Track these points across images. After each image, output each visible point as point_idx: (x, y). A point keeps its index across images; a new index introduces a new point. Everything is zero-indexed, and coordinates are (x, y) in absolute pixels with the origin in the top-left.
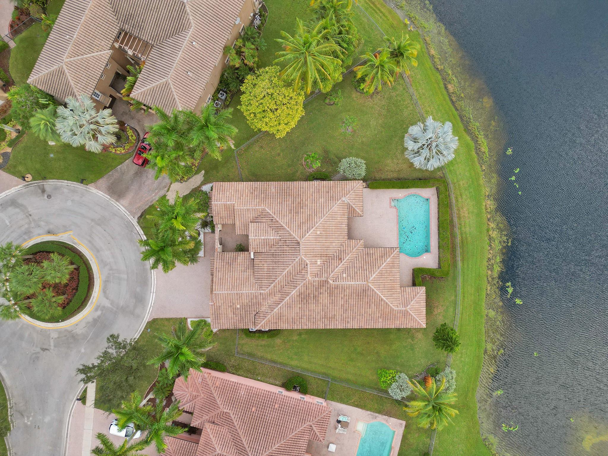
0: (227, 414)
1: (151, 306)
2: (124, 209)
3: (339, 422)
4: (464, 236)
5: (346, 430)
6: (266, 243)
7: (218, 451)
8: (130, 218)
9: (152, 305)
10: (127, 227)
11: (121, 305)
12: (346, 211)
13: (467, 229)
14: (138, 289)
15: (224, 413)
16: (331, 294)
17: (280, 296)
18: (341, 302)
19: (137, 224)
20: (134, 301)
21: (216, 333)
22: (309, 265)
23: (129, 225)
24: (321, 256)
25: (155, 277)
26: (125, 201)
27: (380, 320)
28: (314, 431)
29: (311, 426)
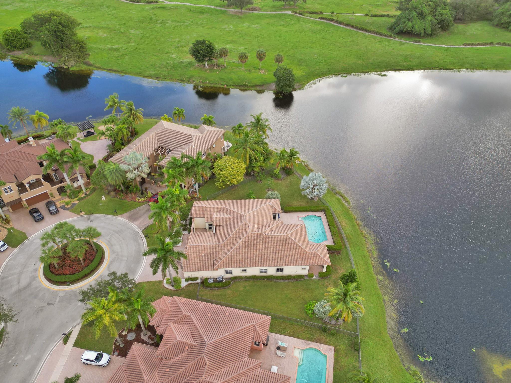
0: (188, 317)
2: (135, 226)
3: (279, 348)
6: (223, 219)
7: (178, 338)
8: (138, 230)
9: (140, 274)
10: (135, 234)
14: (132, 266)
16: (265, 242)
19: (142, 233)
22: (250, 226)
23: (137, 234)
24: (257, 224)
28: (257, 331)
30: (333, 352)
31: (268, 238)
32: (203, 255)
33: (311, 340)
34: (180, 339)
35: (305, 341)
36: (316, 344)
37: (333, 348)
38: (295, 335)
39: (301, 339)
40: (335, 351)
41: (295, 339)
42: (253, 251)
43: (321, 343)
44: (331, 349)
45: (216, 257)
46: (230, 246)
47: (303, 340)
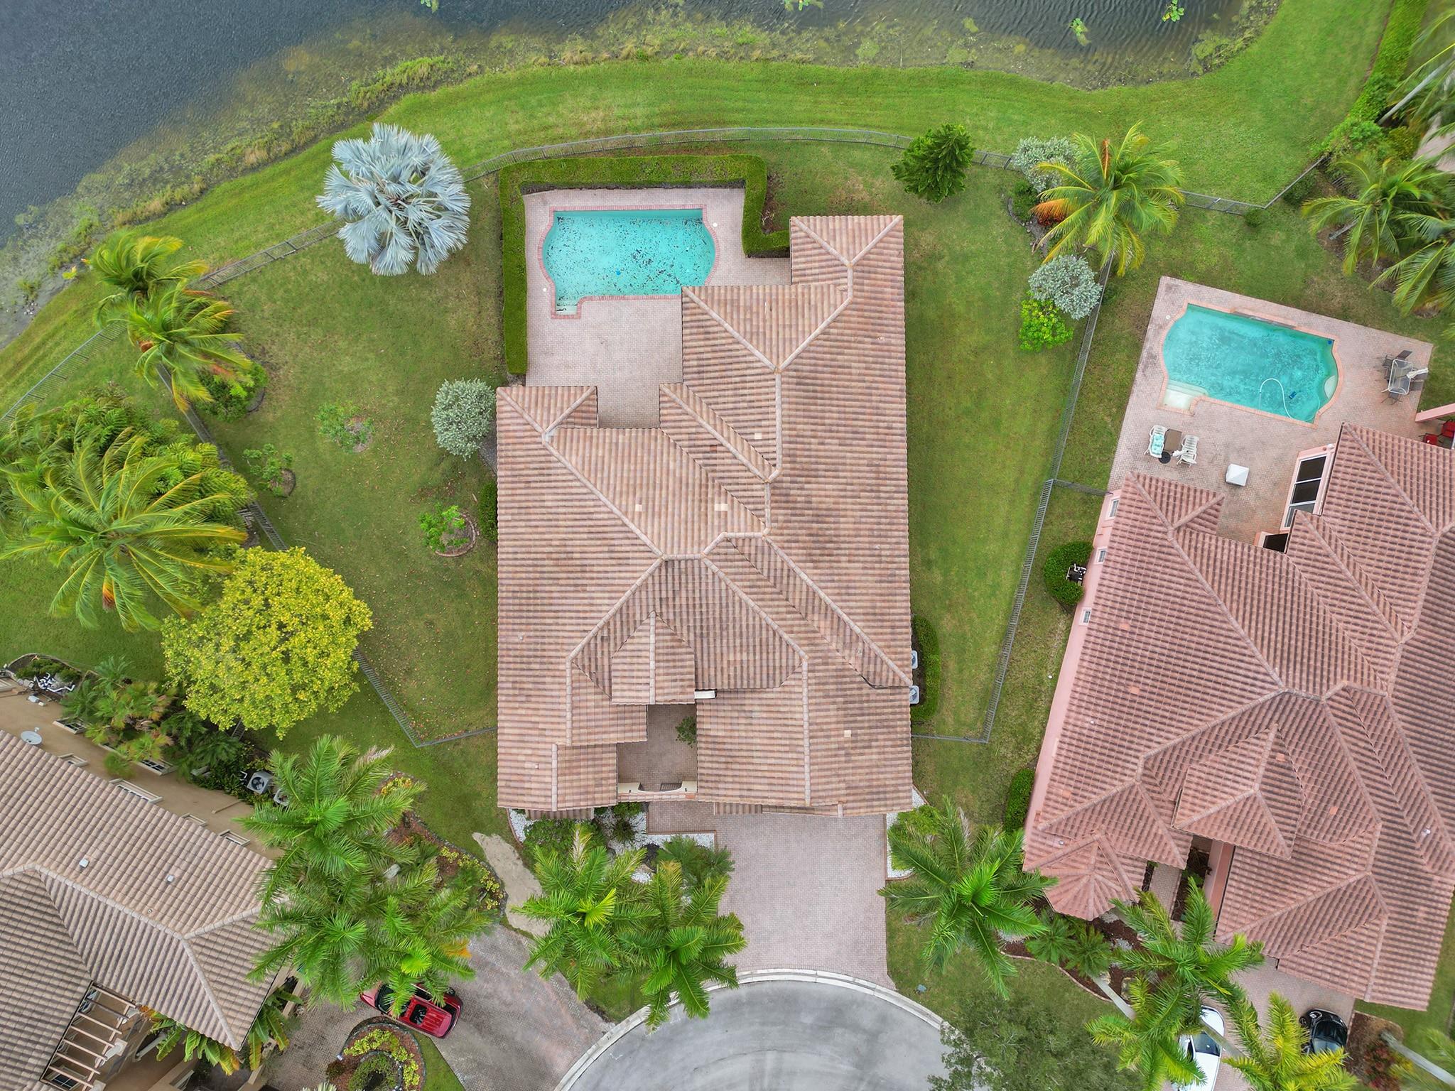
0: (1149, 766)
1: (853, 983)
2: (579, 1063)
3: (1166, 457)
4: (656, 120)
5: (1187, 437)
6: (667, 657)
7: (1254, 789)
8: (605, 1043)
9: (851, 979)
10: (631, 1052)
11: (851, 1068)
12: (579, 432)
13: (639, 111)
14: (808, 1019)
15: (1147, 772)
16: (810, 474)
17: (816, 617)
18: (833, 445)
19: (624, 1022)
20: (839, 1031)
21: (927, 798)
22: (730, 534)
23: (629, 1046)
24: (704, 500)
25: (772, 971)
26: (558, 1057)
27: (882, 339)
28: (1192, 521)
29: (1178, 529)
30: (1179, 282)
31: (791, 457)
32: (848, 733)
33: (1137, 346)
34: (1257, 786)
35: (1141, 366)
36: (1150, 333)
37: (1165, 281)
38: (1119, 397)
39: (1133, 380)
40: (1175, 276)
41: (1133, 400)
42: (846, 525)
43: (1149, 316)
44: (1169, 288)
45: (858, 679)
46: (818, 622)
47: (1139, 375)
